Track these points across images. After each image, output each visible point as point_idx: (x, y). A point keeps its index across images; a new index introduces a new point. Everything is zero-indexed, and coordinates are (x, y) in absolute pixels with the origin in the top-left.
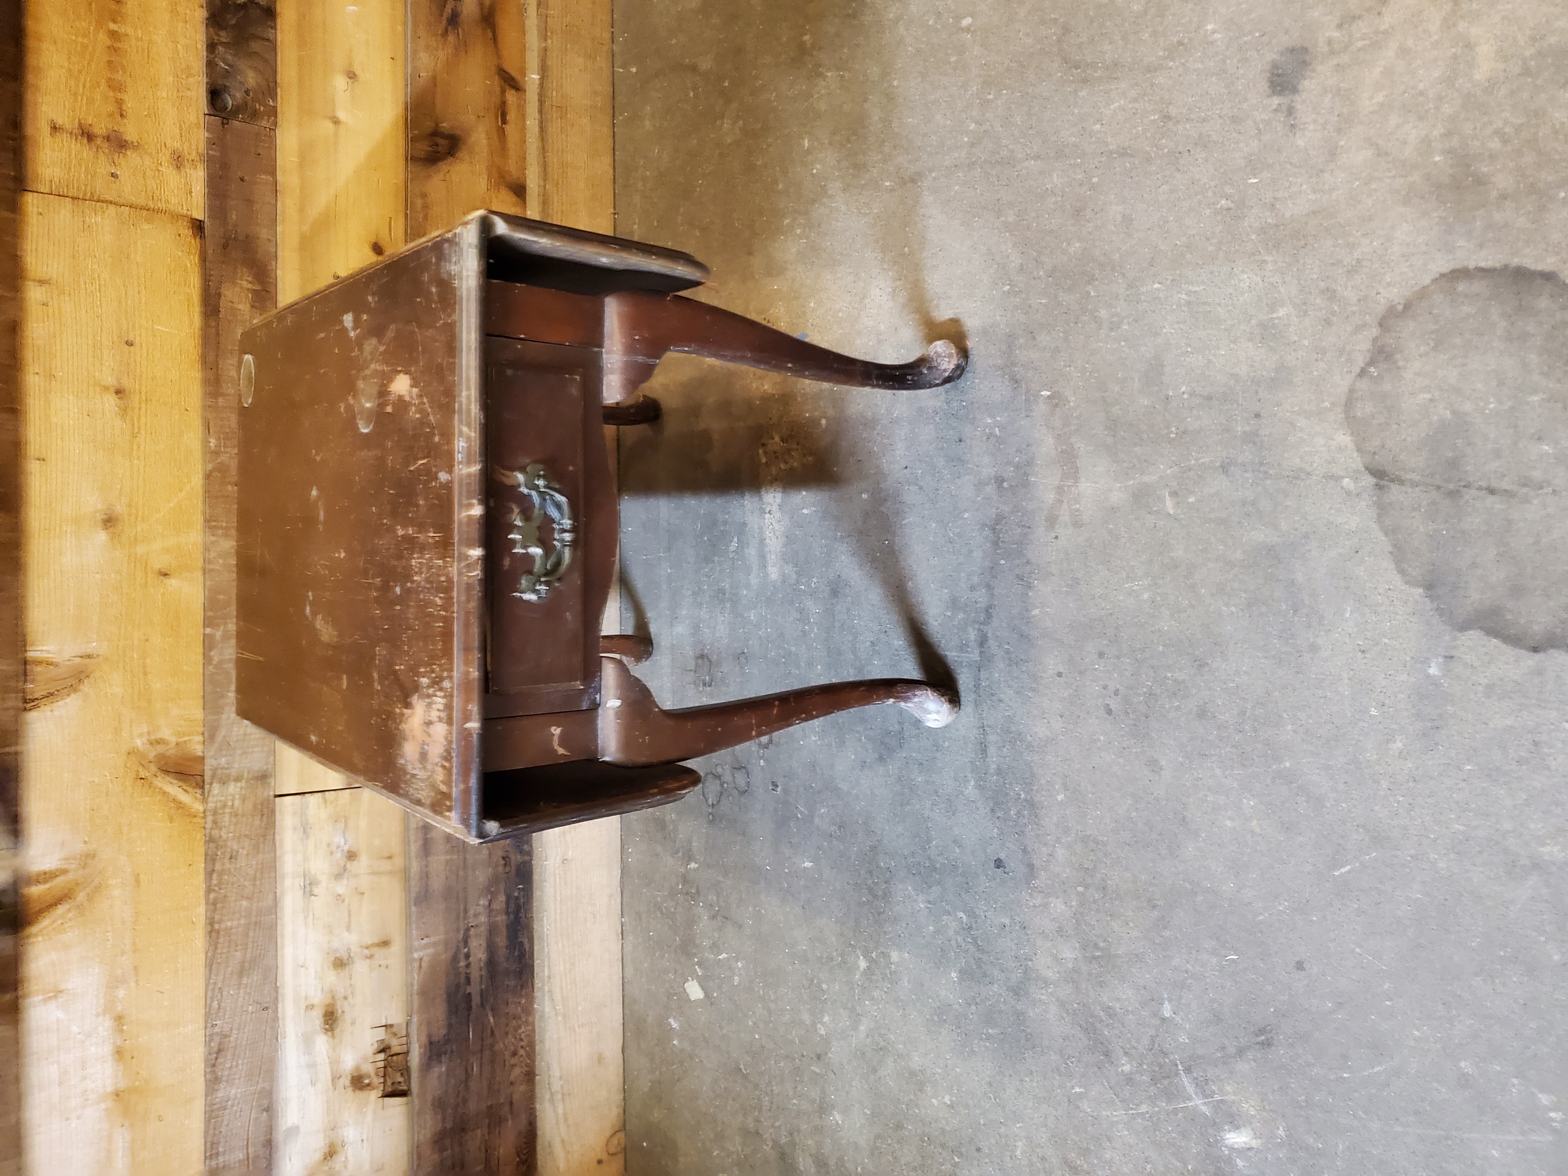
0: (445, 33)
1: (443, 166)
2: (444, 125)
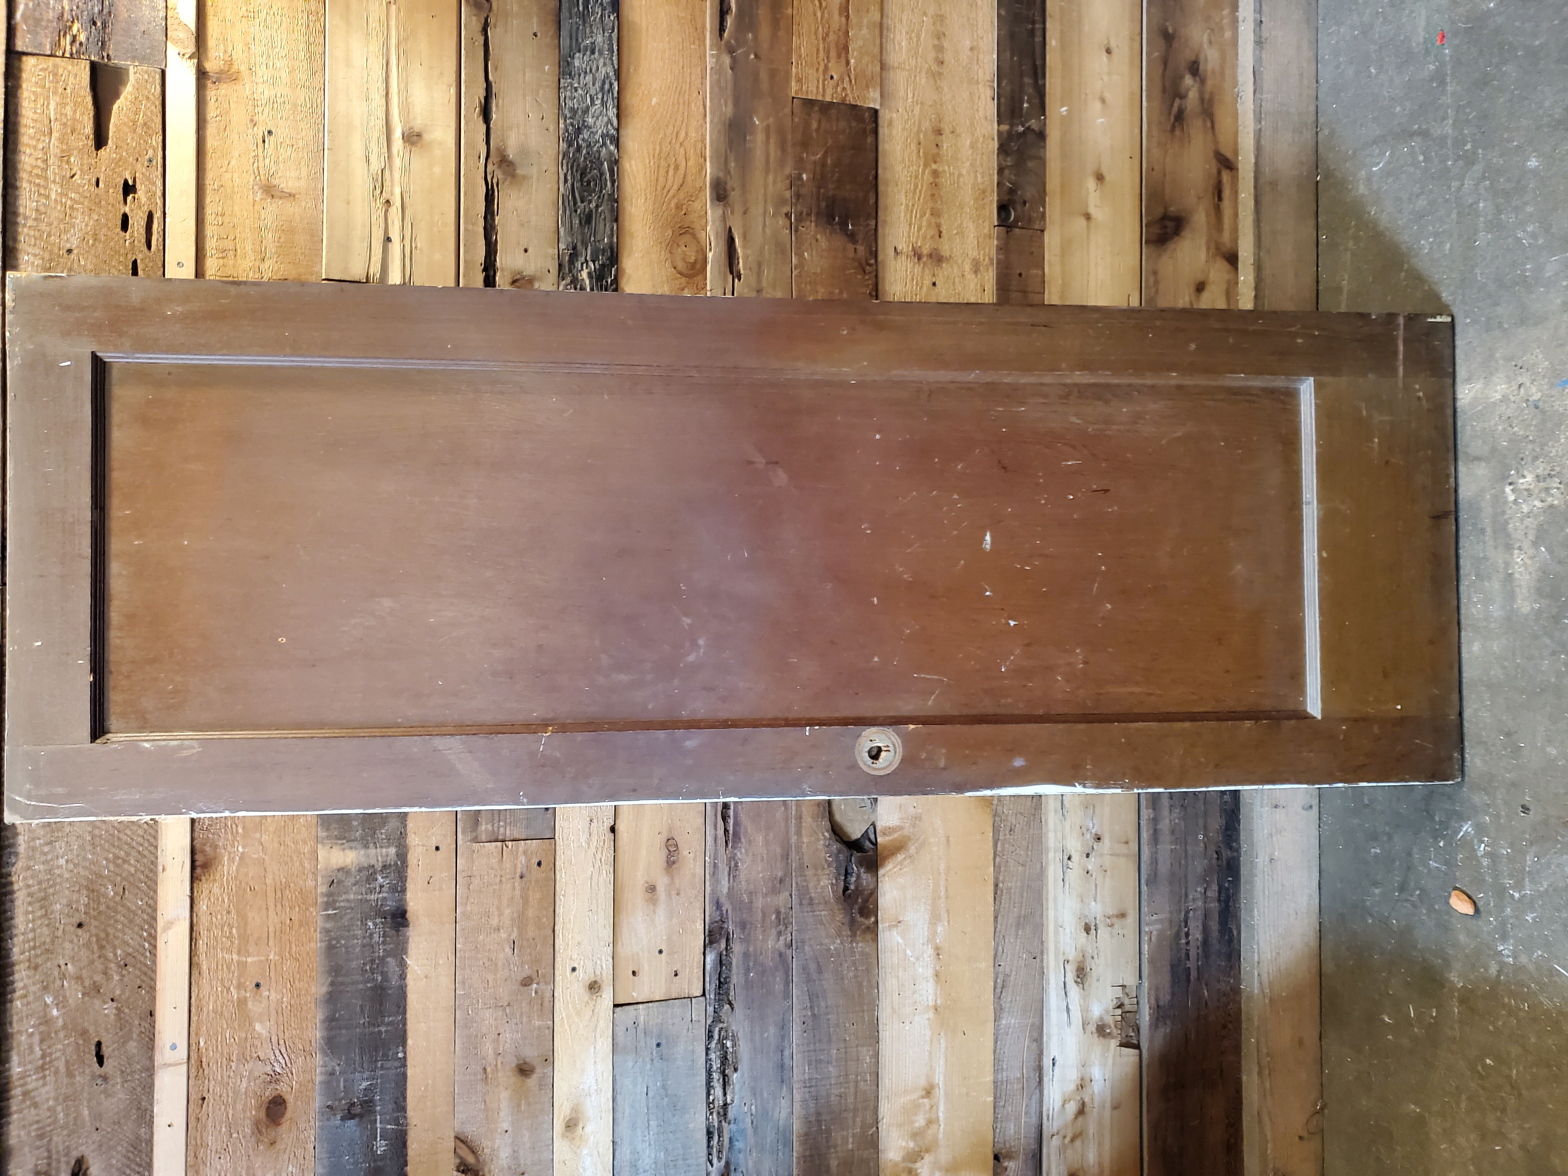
0: (1173, 130)
1: (1171, 246)
2: (1172, 209)
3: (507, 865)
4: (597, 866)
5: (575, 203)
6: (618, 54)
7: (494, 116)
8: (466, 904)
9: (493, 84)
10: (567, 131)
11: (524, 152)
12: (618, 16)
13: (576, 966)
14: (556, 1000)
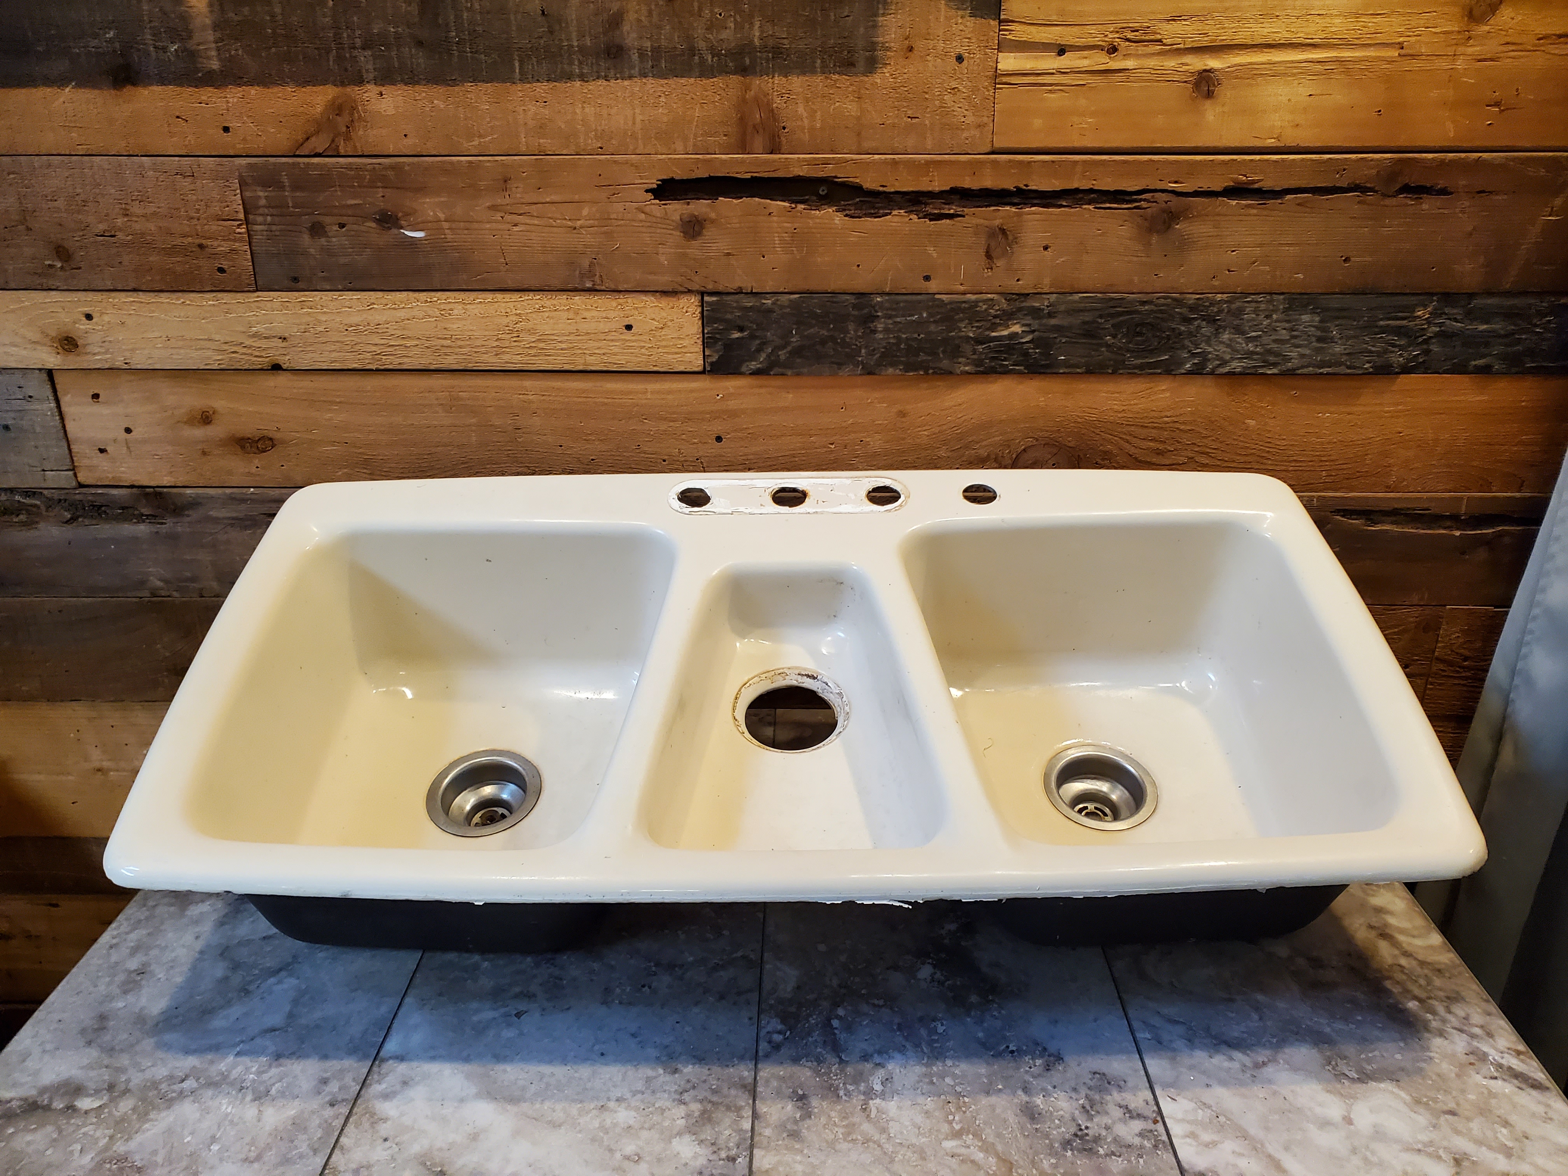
3: (214, 227)
4: (225, 347)
5: (1112, 316)
6: (1316, 374)
7: (1234, 203)
8: (155, 170)
9: (1280, 201)
10: (1212, 305)
11: (1184, 245)
12: (1370, 373)
13: (94, 320)
14: (45, 293)
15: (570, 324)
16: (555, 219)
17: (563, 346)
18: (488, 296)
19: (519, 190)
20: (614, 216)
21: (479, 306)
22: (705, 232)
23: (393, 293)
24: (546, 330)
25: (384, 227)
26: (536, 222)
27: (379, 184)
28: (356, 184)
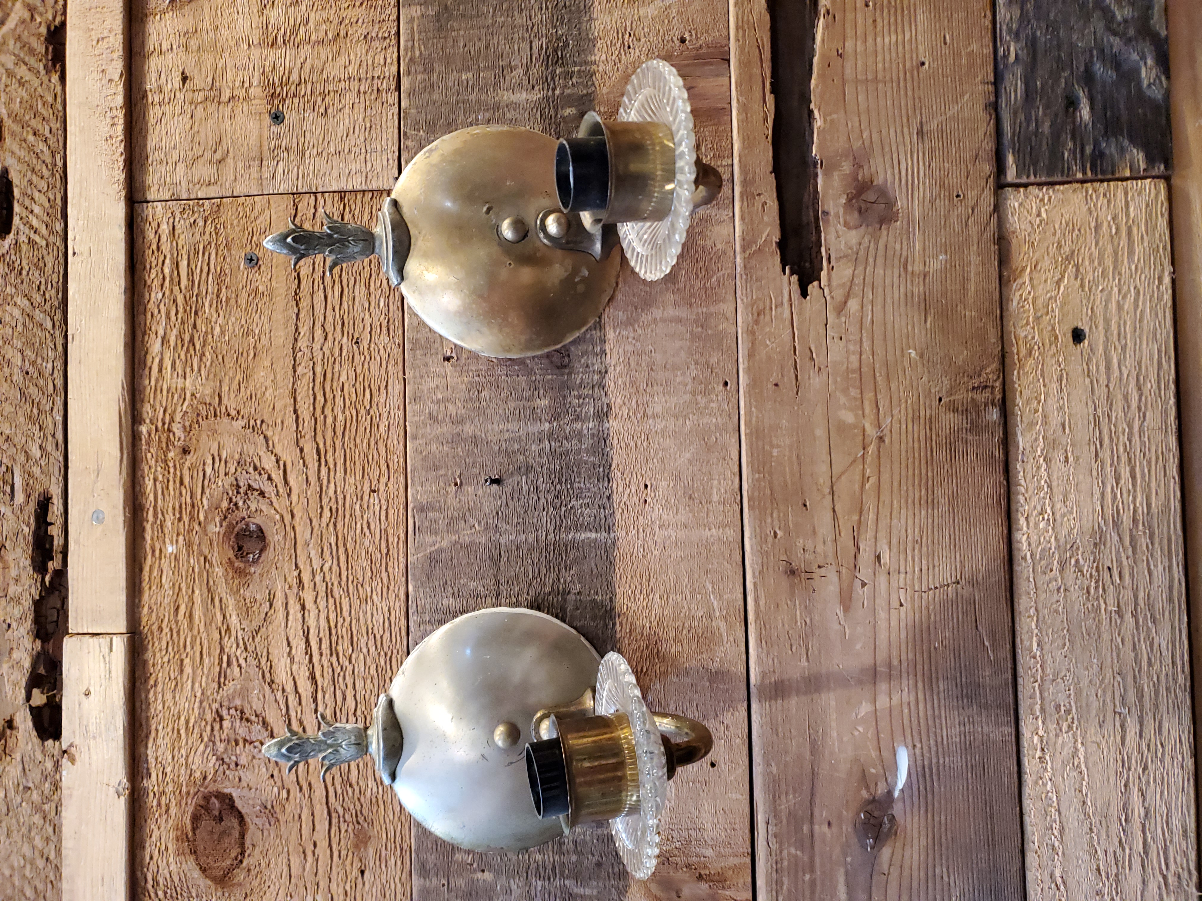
15: (1077, 459)
16: (865, 479)
17: (1125, 472)
18: (1026, 629)
19: (810, 545)
20: (854, 359)
21: (1047, 647)
22: (879, 181)
23: (1029, 829)
24: (1094, 510)
25: (890, 830)
26: (872, 516)
27: (806, 828)
28: (807, 877)
